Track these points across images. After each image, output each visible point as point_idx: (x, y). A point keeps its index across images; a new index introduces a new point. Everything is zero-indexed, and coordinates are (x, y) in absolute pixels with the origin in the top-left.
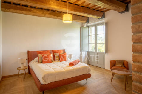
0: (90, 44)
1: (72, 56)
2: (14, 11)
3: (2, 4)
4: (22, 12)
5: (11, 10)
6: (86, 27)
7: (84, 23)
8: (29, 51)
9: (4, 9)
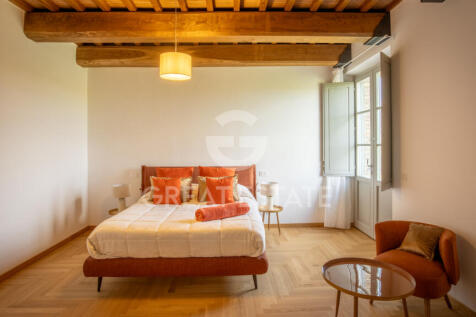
0: (359, 148)
1: (276, 189)
2: (102, 62)
3: (77, 51)
4: (122, 63)
5: (96, 62)
6: (345, 81)
7: (335, 67)
8: (147, 165)
9: (82, 62)
